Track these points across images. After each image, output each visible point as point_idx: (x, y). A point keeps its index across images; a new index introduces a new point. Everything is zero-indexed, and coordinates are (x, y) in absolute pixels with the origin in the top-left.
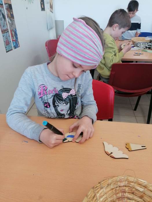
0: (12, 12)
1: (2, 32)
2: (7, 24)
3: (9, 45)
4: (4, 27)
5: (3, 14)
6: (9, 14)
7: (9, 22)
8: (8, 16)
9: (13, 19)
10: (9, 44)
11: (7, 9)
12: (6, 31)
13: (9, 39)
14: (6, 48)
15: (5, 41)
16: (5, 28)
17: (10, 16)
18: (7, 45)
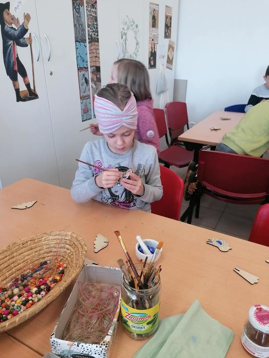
0: (100, 75)
1: (81, 98)
2: (89, 89)
3: (88, 113)
4: (84, 92)
5: (86, 79)
6: (95, 77)
7: (92, 87)
8: (92, 80)
9: (99, 83)
10: (88, 111)
11: (93, 73)
12: (87, 97)
13: (88, 106)
14: (82, 116)
15: (83, 108)
16: (86, 94)
17: (96, 80)
18: (84, 113)
